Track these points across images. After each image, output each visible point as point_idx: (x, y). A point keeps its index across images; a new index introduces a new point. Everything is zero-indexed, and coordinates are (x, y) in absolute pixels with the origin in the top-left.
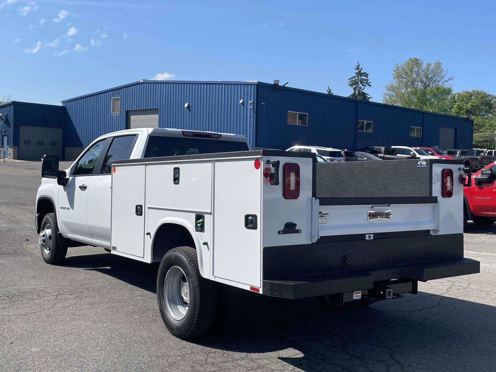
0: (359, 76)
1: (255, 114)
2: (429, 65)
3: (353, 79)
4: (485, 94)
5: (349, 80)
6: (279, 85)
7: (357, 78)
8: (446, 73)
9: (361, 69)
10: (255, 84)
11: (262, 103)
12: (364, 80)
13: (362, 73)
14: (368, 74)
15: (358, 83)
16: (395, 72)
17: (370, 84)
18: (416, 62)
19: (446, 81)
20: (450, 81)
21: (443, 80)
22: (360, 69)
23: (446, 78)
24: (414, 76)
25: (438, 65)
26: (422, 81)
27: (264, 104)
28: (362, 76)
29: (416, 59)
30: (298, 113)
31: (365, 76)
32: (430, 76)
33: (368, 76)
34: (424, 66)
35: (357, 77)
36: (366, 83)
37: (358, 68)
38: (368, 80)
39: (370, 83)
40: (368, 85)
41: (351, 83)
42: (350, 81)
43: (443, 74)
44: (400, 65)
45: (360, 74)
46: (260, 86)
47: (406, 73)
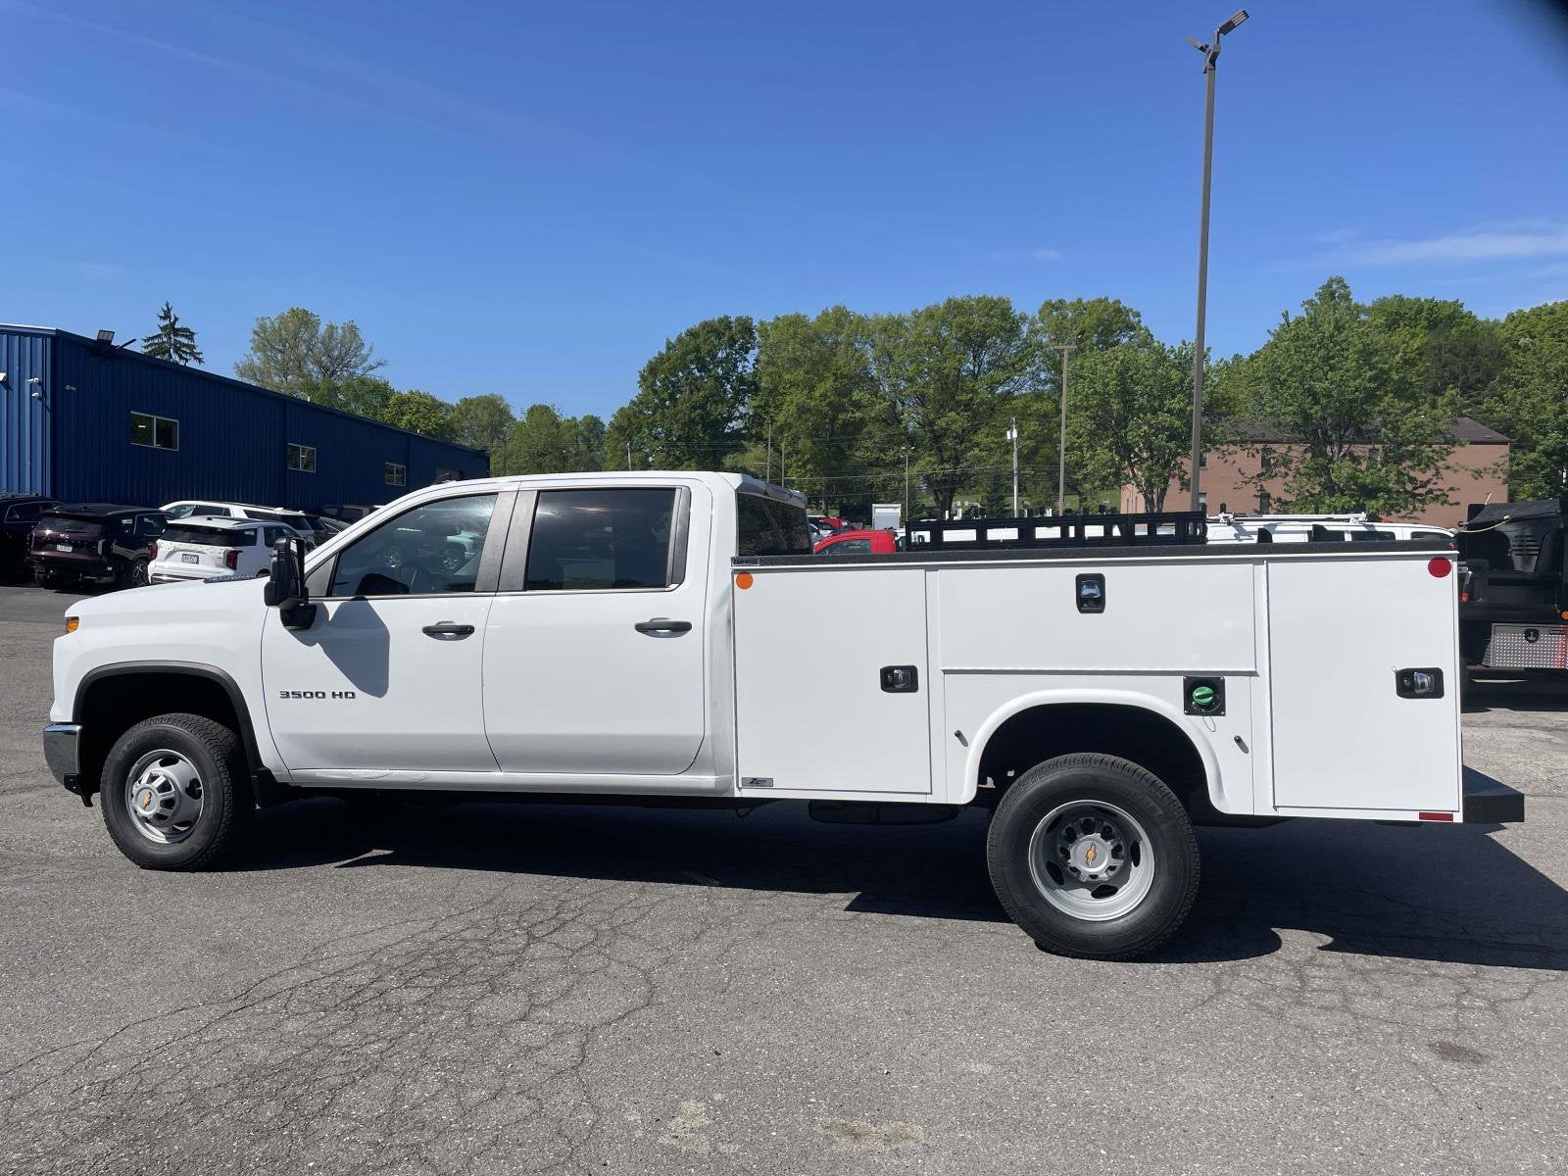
0: (172, 336)
1: (48, 414)
2: (331, 327)
3: (156, 341)
4: (434, 400)
5: (145, 341)
6: (113, 343)
7: (165, 339)
8: (371, 349)
9: (176, 319)
10: (48, 336)
11: (68, 387)
12: (185, 345)
13: (179, 330)
14: (193, 334)
15: (168, 351)
16: (258, 335)
17: (201, 356)
18: (303, 320)
19: (372, 368)
20: (379, 368)
21: (365, 365)
22: (172, 320)
23: (371, 361)
24: (303, 349)
25: (353, 330)
26: (319, 363)
27: (73, 389)
28: (177, 335)
29: (305, 312)
30: (155, 418)
31: (186, 336)
32: (336, 353)
33: (195, 337)
34: (322, 329)
35: (165, 336)
36: (190, 353)
37: (167, 316)
38: (194, 347)
39: (199, 353)
40: (196, 358)
41: (150, 349)
42: (146, 344)
43: (364, 352)
44: (268, 322)
45: (171, 330)
46: (62, 342)
47: (283, 342)
